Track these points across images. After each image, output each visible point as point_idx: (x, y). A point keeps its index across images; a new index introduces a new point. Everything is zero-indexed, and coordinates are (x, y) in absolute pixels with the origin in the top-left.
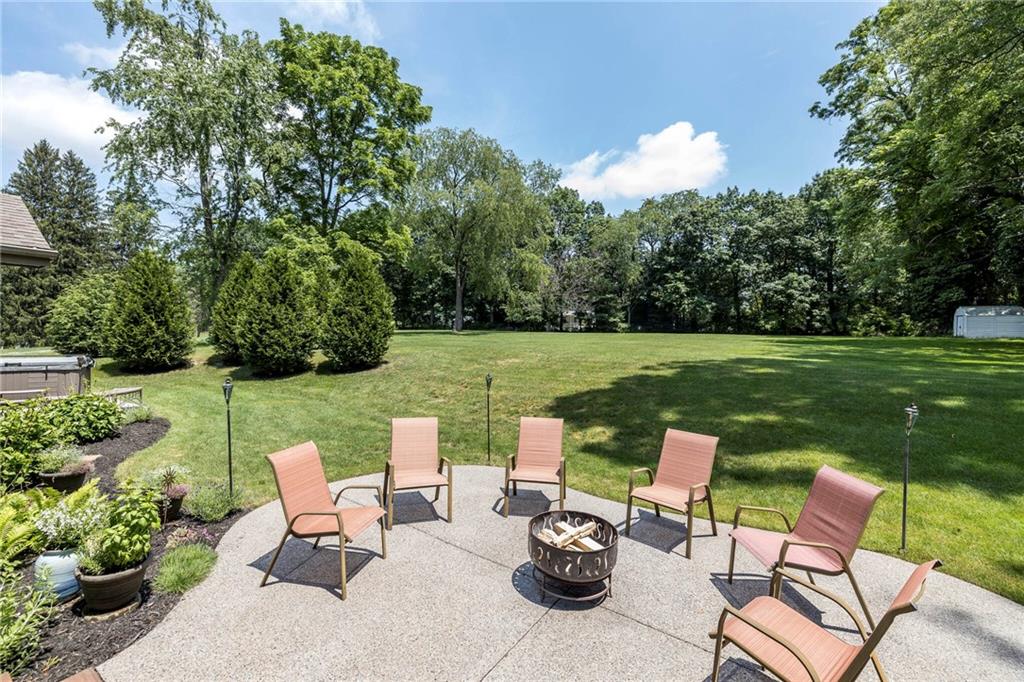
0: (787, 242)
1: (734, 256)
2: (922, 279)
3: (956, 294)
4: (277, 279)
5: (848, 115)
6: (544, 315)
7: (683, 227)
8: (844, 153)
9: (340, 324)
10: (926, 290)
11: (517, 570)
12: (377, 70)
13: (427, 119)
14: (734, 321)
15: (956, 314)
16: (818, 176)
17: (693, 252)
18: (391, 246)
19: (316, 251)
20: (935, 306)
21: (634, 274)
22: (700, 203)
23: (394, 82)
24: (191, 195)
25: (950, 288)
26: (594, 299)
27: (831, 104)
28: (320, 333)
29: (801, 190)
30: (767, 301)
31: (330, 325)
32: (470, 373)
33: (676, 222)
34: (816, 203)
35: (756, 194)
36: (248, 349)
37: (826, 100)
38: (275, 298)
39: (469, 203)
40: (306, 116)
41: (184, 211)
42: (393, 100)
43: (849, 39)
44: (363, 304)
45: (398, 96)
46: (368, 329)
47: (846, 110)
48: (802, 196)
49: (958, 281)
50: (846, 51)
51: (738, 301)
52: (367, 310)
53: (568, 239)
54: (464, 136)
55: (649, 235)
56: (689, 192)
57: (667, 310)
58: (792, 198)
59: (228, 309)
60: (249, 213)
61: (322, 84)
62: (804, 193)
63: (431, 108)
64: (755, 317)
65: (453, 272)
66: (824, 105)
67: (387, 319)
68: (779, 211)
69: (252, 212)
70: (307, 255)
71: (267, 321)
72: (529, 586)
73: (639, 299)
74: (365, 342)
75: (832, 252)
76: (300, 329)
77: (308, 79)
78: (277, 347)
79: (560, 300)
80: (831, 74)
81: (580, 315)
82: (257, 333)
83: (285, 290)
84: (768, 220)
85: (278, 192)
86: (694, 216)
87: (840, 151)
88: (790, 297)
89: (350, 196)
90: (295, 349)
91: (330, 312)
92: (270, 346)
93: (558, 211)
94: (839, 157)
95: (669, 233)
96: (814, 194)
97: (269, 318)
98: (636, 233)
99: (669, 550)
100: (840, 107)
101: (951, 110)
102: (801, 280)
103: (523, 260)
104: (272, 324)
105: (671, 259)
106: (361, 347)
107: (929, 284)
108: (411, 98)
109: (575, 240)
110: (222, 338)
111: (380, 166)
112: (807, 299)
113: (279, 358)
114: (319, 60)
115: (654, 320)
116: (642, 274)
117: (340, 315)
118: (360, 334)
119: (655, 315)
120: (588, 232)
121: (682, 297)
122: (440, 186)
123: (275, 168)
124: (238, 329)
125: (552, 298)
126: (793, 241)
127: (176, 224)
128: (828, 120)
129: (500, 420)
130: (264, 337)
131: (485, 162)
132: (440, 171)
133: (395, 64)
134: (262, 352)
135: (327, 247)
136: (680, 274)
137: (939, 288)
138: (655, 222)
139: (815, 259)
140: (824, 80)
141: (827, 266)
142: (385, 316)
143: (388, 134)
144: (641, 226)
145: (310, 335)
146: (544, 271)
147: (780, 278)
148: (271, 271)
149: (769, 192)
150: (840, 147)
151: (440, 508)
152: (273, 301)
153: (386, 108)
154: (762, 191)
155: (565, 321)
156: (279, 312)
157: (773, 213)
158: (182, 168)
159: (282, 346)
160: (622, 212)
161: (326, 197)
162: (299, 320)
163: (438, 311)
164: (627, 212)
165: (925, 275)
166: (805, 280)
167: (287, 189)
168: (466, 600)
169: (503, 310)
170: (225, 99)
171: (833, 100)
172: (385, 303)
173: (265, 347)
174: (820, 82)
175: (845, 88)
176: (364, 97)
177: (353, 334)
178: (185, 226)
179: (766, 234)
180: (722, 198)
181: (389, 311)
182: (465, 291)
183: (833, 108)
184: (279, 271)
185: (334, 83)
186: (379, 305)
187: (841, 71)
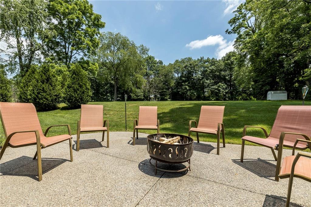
0: (218, 74)
1: (203, 78)
2: (258, 83)
3: (268, 87)
4: (45, 74)
5: (236, 34)
6: (144, 96)
7: (187, 69)
8: (236, 45)
9: (70, 91)
10: (259, 87)
11: (141, 163)
12: (85, 7)
13: (103, 26)
14: (203, 98)
15: (268, 94)
16: (227, 53)
17: (190, 77)
18: (91, 69)
19: (63, 70)
20: (262, 91)
21: (173, 83)
22: (192, 61)
23: (91, 12)
24: (13, 48)
25: (266, 86)
26: (160, 91)
27: (232, 30)
28: (63, 95)
29: (222, 58)
30: (212, 92)
31: (66, 92)
32: (119, 108)
33: (185, 67)
34: (227, 62)
35: (209, 59)
36: (32, 100)
37: (230, 29)
38: (44, 81)
39: (119, 58)
40: (59, 23)
41: (10, 54)
42: (91, 19)
43: (237, 10)
44: (79, 84)
45: (93, 17)
46: (81, 93)
47: (236, 32)
48: (222, 60)
49: (268, 84)
50: (236, 13)
51: (204, 92)
52: (81, 86)
53: (152, 72)
54: (117, 35)
55: (177, 71)
56: (189, 58)
57: (183, 95)
58: (219, 60)
59: (25, 86)
60: (37, 56)
61: (64, 10)
62: (223, 59)
63: (105, 23)
64: (209, 97)
65: (113, 83)
66: (230, 30)
67: (88, 90)
68: (216, 64)
69: (38, 56)
70: (59, 71)
71: (40, 89)
72: (148, 169)
73: (174, 91)
74: (80, 98)
75: (231, 77)
76: (54, 93)
77: (59, 8)
78: (44, 99)
79: (149, 91)
80: (232, 20)
81: (155, 96)
82: (36, 94)
83: (48, 78)
84: (213, 67)
85: (48, 49)
86: (191, 65)
87: (234, 44)
88: (219, 90)
89: (76, 51)
90: (52, 100)
91: (66, 87)
92: (42, 99)
93: (148, 63)
94: (234, 46)
95: (183, 71)
96: (226, 59)
97: (41, 88)
98: (173, 70)
99: (209, 153)
100: (234, 31)
101: (273, 23)
102: (222, 85)
103: (137, 77)
104: (42, 91)
105: (184, 79)
106: (78, 100)
107: (260, 85)
108: (98, 18)
109: (154, 73)
110: (23, 97)
111: (87, 41)
112: (225, 91)
113: (46, 103)
114: (63, 2)
115: (179, 98)
116: (175, 84)
117: (70, 88)
118: (78, 95)
119: (179, 97)
120: (158, 70)
121: (187, 90)
122: (109, 52)
123: (47, 40)
124: (29, 93)
125: (147, 91)
126: (220, 73)
127: (7, 58)
128: (231, 34)
129: (130, 120)
130: (39, 96)
131: (124, 44)
132: (108, 47)
133: (91, 6)
134: (38, 101)
135: (67, 68)
136: (186, 83)
137: (263, 86)
138: (179, 67)
139: (226, 79)
140: (230, 22)
141: (230, 81)
142: (87, 89)
143: (89, 30)
144: (174, 68)
145: (58, 96)
146: (144, 81)
147: (216, 85)
148: (42, 71)
149: (213, 58)
150: (234, 43)
151: (104, 143)
152: (43, 82)
153: (89, 21)
154: (211, 58)
155: (151, 99)
156: (46, 86)
157: (214, 65)
158: (9, 38)
159: (47, 99)
160: (169, 64)
161: (67, 52)
162: (53, 90)
163: (109, 97)
164: (170, 64)
165: (259, 82)
166: (224, 85)
167: (52, 49)
168: (114, 177)
169: (130, 95)
170: (24, 9)
171: (232, 29)
172: (87, 85)
173: (40, 99)
174: (228, 23)
175: (236, 25)
176: (80, 16)
177: (75, 95)
178: (11, 59)
179: (212, 71)
180: (199, 60)
181: (89, 87)
182: (118, 88)
183: (232, 31)
184: (45, 71)
185: (69, 11)
186: (85, 85)
187: (235, 19)
